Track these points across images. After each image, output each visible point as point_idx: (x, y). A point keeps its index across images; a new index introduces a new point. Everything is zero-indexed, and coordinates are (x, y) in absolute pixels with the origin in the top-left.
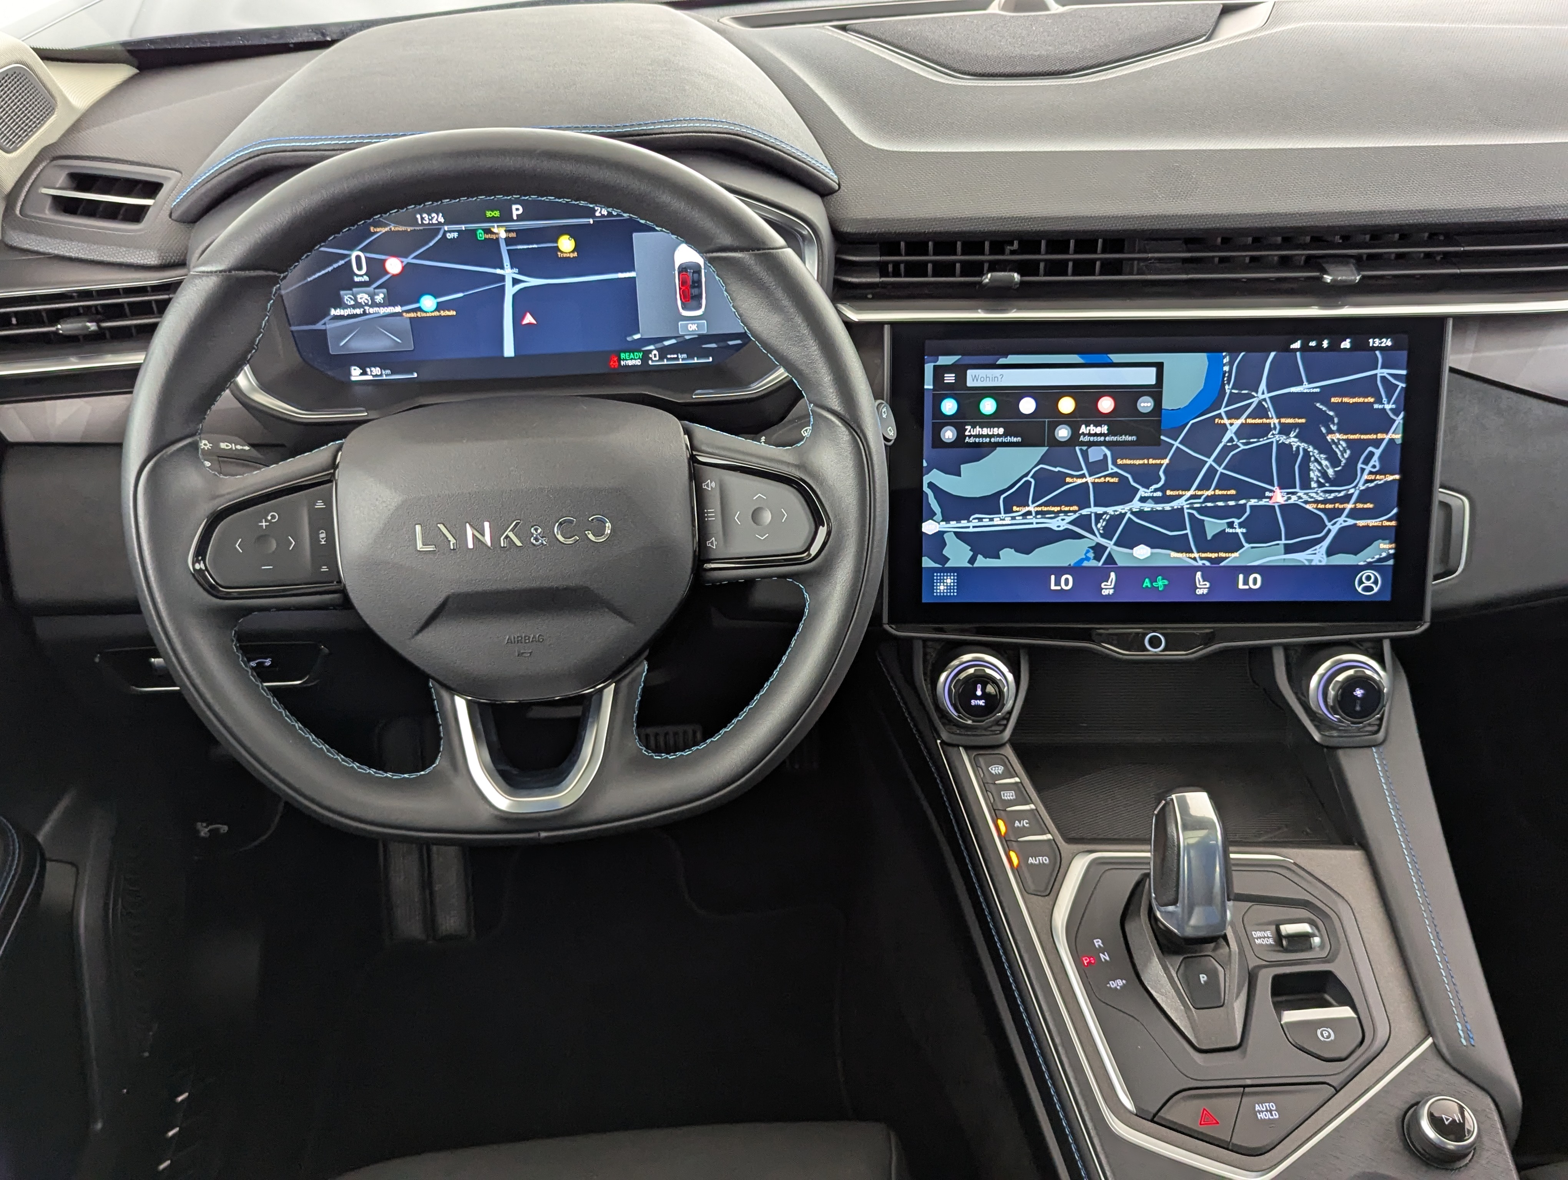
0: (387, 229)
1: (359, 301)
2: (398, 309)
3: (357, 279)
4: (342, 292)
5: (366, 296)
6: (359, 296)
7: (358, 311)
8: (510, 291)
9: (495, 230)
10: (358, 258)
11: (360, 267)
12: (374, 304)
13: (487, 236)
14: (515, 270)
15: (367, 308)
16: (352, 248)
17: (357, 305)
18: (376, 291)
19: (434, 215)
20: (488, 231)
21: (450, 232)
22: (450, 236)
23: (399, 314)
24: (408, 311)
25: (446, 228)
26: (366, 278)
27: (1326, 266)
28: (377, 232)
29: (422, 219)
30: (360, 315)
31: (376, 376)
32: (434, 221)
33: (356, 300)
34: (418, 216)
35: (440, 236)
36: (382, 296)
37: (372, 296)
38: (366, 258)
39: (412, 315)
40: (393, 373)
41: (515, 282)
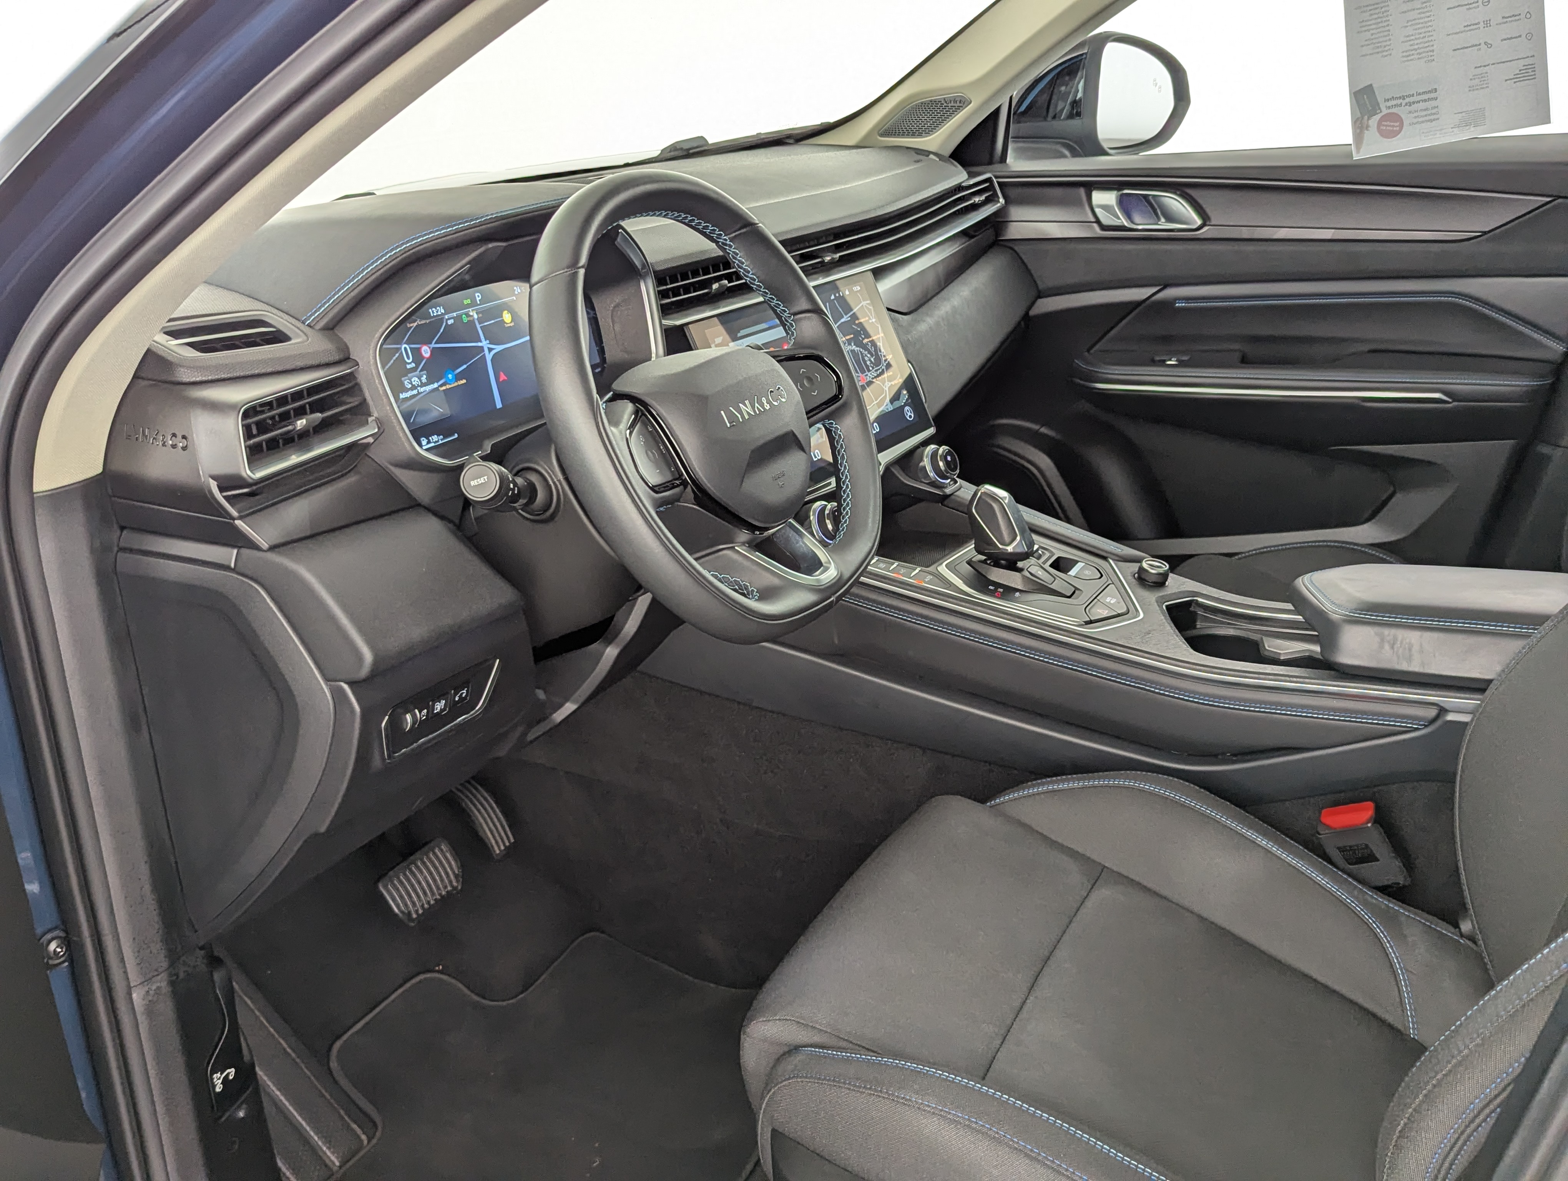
0: (416, 324)
1: (414, 383)
2: (436, 385)
3: (408, 367)
4: (403, 379)
5: (416, 379)
6: (413, 380)
7: (415, 392)
8: (489, 357)
9: (471, 314)
10: (405, 349)
11: (408, 358)
12: (423, 385)
13: (469, 319)
14: (488, 342)
15: (419, 388)
16: (400, 343)
17: (414, 387)
18: (422, 373)
19: (438, 308)
20: (468, 315)
21: (449, 319)
22: (450, 322)
23: (437, 389)
24: (441, 386)
25: (446, 317)
26: (413, 365)
27: (823, 255)
28: (411, 327)
29: (433, 312)
30: (416, 395)
31: (435, 442)
32: (439, 313)
33: (411, 383)
34: (430, 310)
35: (444, 324)
36: (425, 376)
37: (420, 378)
38: (410, 348)
39: (444, 388)
40: (445, 438)
41: (490, 350)
